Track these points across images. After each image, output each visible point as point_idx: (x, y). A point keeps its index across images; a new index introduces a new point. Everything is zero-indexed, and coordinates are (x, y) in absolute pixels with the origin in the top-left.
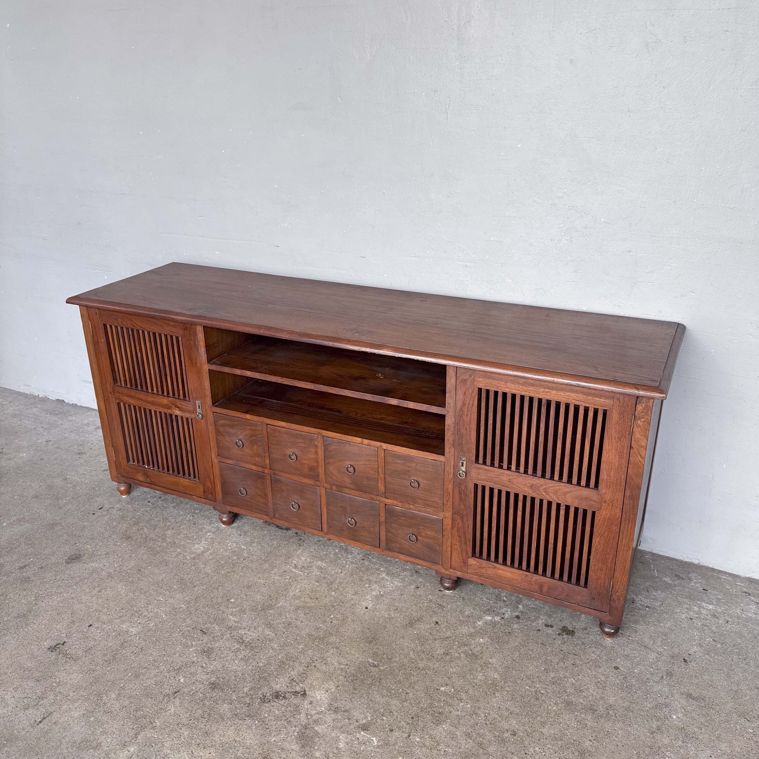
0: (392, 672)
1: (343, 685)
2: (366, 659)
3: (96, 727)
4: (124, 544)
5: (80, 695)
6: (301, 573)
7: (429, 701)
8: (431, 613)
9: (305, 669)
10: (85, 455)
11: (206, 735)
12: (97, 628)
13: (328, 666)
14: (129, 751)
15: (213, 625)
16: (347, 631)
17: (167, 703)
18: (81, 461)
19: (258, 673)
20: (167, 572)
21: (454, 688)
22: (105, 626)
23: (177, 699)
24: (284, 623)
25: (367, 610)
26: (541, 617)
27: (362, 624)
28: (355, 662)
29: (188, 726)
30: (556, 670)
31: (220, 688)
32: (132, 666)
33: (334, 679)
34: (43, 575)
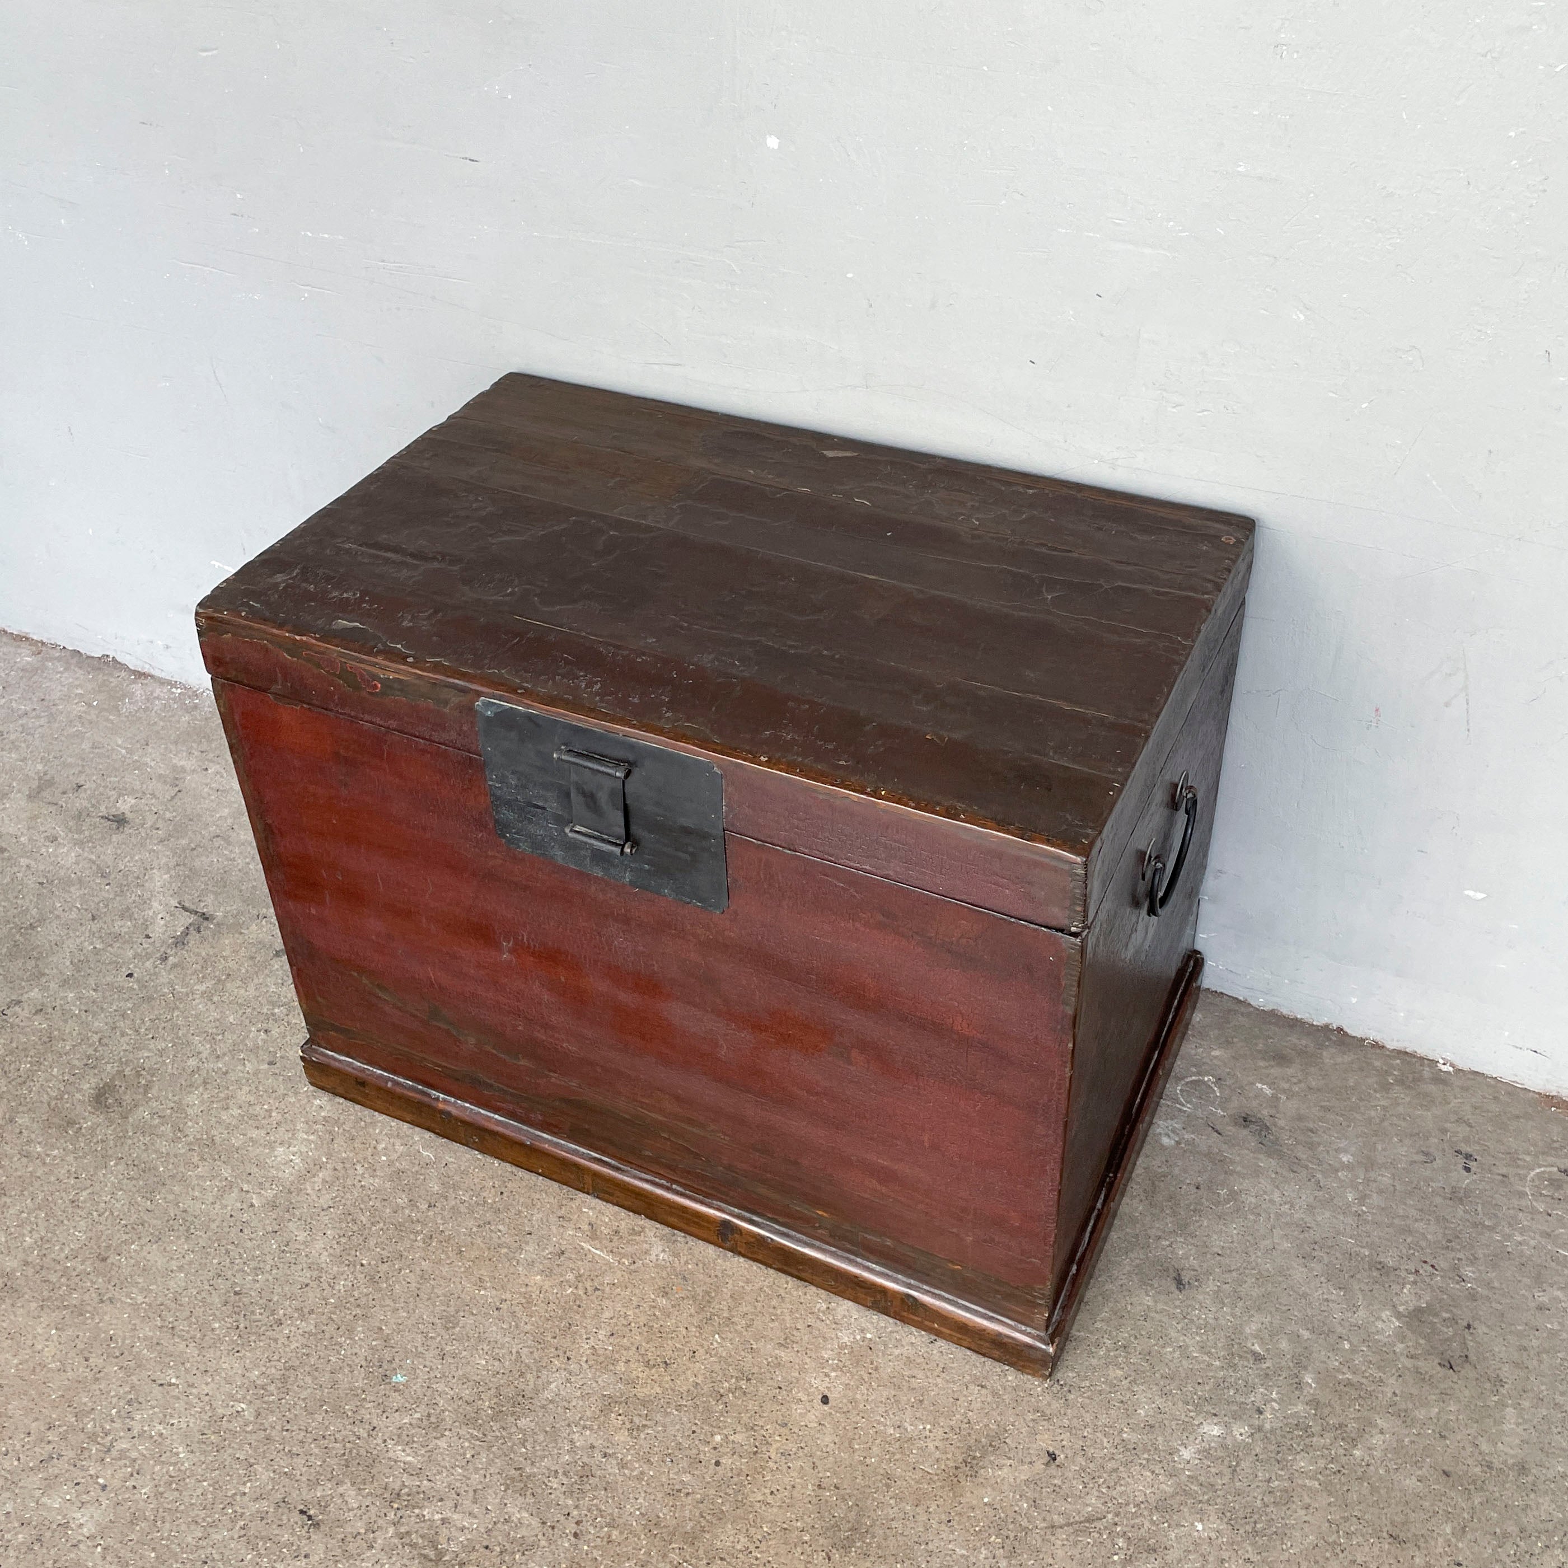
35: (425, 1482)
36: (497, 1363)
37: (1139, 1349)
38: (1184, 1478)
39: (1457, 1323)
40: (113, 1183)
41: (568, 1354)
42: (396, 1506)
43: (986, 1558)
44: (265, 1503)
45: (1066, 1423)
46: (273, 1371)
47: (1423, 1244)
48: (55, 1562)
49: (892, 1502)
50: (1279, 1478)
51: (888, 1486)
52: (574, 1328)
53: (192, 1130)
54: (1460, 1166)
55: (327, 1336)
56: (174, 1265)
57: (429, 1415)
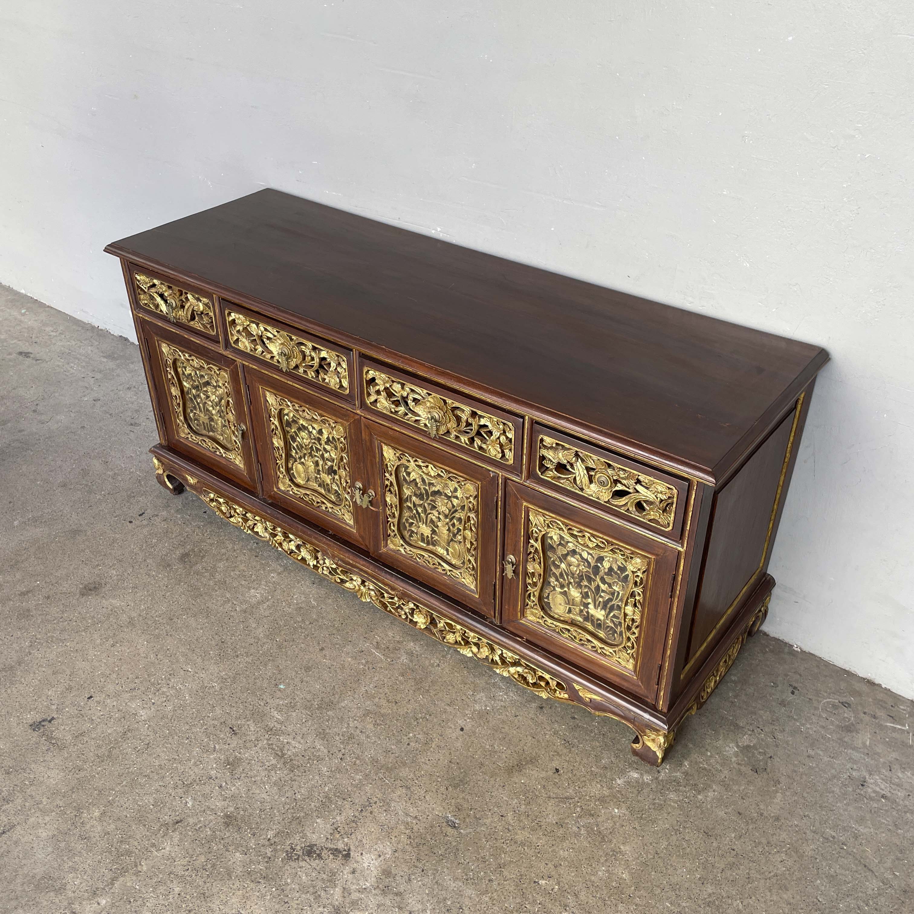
0: (476, 841)
1: (404, 851)
2: (444, 814)
3: (65, 858)
4: (160, 576)
5: (55, 804)
6: (382, 657)
7: (518, 900)
8: (552, 753)
9: (357, 814)
10: (139, 427)
11: (202, 899)
12: (98, 702)
13: (389, 816)
14: (99, 904)
15: (248, 723)
16: (427, 762)
17: (163, 837)
18: (132, 436)
19: (292, 811)
20: (206, 627)
21: (558, 883)
22: (109, 701)
23: (177, 833)
24: (342, 735)
25: (461, 732)
26: (714, 787)
27: (450, 754)
28: (428, 815)
29: (182, 879)
30: (717, 882)
31: (237, 824)
32: (130, 770)
33: (393, 838)
34: (47, 610)
35: (283, 727)
36: (324, 688)
37: (610, 736)
38: (615, 790)
39: (765, 755)
40: (181, 592)
41: (355, 690)
42: (269, 733)
43: (516, 803)
44: (216, 722)
45: (568, 759)
46: (231, 674)
47: (760, 720)
48: (129, 727)
49: (481, 774)
50: (659, 799)
51: (480, 768)
52: (360, 681)
53: (218, 577)
54: (790, 691)
55: (256, 665)
56: (199, 627)
57: (291, 703)
